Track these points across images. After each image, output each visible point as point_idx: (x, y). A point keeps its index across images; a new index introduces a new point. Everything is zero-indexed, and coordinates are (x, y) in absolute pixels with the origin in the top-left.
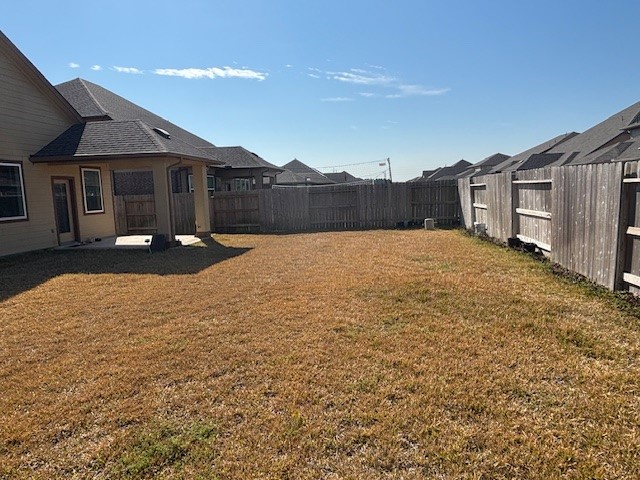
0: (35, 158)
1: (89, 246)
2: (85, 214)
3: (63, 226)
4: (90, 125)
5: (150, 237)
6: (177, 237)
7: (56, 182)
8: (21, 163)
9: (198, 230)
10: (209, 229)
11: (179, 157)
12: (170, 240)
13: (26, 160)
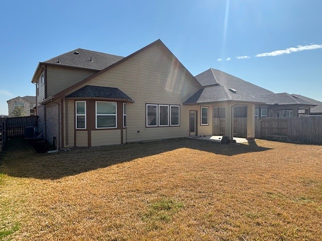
0: (185, 104)
1: (200, 138)
2: (201, 125)
3: (192, 130)
4: (206, 90)
5: (221, 137)
6: (234, 139)
7: (191, 112)
8: (179, 105)
9: (248, 136)
10: (254, 137)
11: (237, 102)
12: (230, 139)
13: (181, 104)
